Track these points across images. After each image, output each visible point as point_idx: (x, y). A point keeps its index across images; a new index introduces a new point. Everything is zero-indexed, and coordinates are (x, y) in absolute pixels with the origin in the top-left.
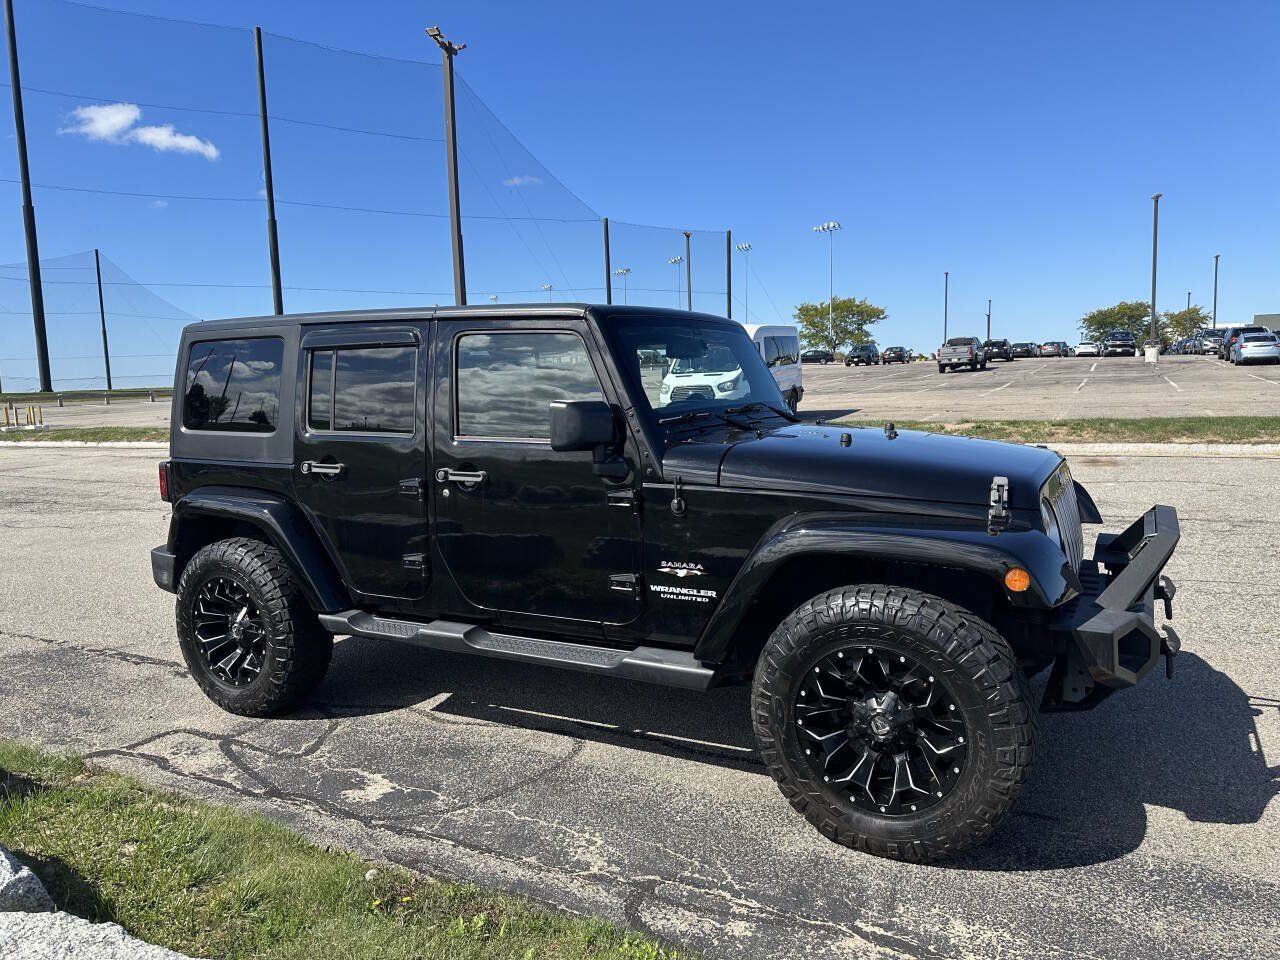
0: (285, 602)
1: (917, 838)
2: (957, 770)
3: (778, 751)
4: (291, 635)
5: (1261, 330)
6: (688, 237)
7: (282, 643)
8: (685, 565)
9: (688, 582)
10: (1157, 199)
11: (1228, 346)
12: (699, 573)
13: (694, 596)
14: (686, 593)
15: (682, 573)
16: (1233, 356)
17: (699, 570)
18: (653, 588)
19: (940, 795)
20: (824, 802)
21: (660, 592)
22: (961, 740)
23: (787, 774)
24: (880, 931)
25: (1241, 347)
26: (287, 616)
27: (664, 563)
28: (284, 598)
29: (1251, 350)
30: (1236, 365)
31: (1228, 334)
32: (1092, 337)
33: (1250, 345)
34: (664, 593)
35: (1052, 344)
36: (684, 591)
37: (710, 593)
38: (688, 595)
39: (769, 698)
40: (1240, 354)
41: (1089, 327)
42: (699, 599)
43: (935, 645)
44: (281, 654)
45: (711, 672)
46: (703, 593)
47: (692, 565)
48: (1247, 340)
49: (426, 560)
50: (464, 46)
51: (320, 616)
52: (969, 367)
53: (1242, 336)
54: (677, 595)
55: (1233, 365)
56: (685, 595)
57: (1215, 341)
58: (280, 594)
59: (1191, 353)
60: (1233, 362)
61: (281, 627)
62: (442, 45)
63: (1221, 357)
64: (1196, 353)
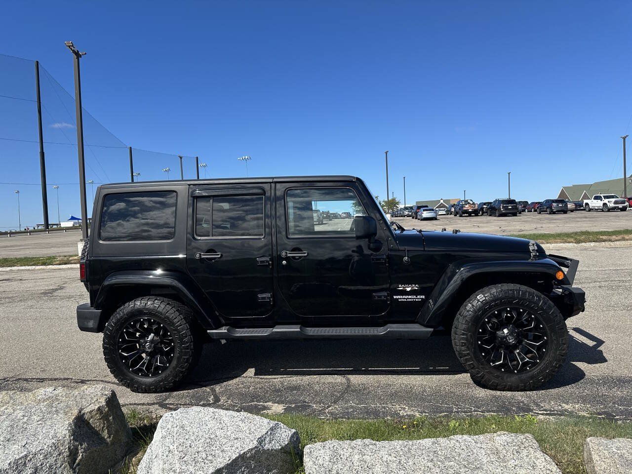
0: (188, 326)
1: (531, 380)
2: (544, 350)
3: (471, 356)
4: (192, 343)
5: (427, 206)
6: (181, 158)
7: (187, 348)
8: (410, 286)
9: (412, 292)
10: (386, 153)
11: (416, 213)
12: (417, 288)
13: (414, 298)
14: (411, 298)
15: (408, 289)
16: (419, 217)
17: (417, 287)
18: (395, 297)
19: (538, 361)
20: (492, 373)
21: (399, 299)
22: (545, 338)
23: (475, 365)
24: (545, 412)
25: (422, 213)
26: (189, 333)
27: (400, 286)
28: (187, 324)
29: (426, 214)
30: (421, 220)
31: (415, 209)
32: (357, 211)
33: (425, 212)
34: (400, 299)
35: (345, 213)
36: (410, 297)
37: (422, 297)
38: (412, 299)
39: (467, 335)
40: (422, 216)
41: (355, 206)
42: (417, 300)
43: (534, 303)
44: (186, 354)
45: (432, 330)
46: (418, 297)
47: (414, 285)
48: (424, 210)
49: (273, 296)
50: (86, 54)
51: (208, 331)
52: (317, 223)
53: (422, 209)
54: (406, 299)
55: (419, 221)
56: (410, 299)
57: (409, 212)
58: (185, 322)
59: (399, 216)
60: (419, 219)
61: (186, 340)
62: (74, 51)
63: (413, 218)
64: (401, 216)
